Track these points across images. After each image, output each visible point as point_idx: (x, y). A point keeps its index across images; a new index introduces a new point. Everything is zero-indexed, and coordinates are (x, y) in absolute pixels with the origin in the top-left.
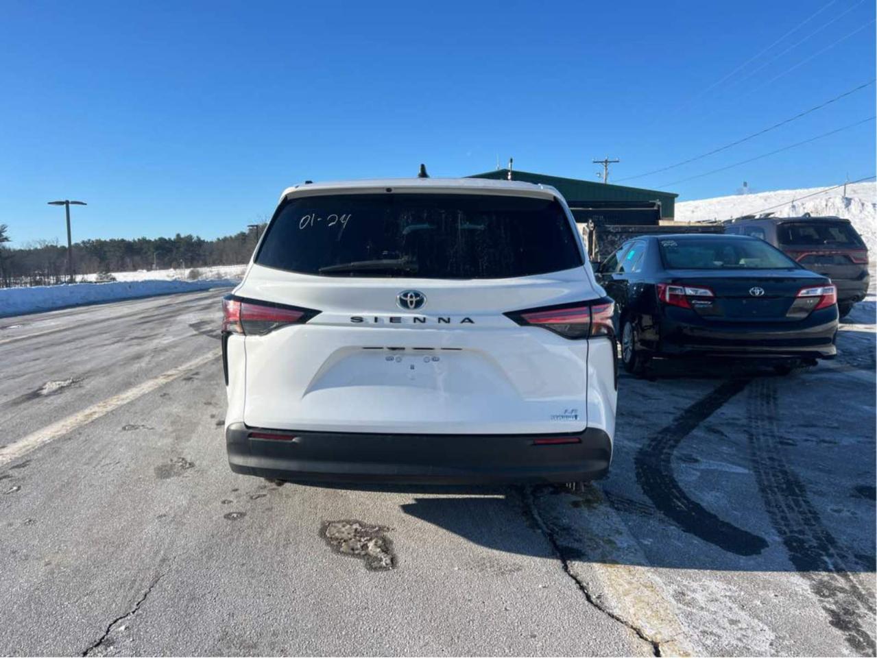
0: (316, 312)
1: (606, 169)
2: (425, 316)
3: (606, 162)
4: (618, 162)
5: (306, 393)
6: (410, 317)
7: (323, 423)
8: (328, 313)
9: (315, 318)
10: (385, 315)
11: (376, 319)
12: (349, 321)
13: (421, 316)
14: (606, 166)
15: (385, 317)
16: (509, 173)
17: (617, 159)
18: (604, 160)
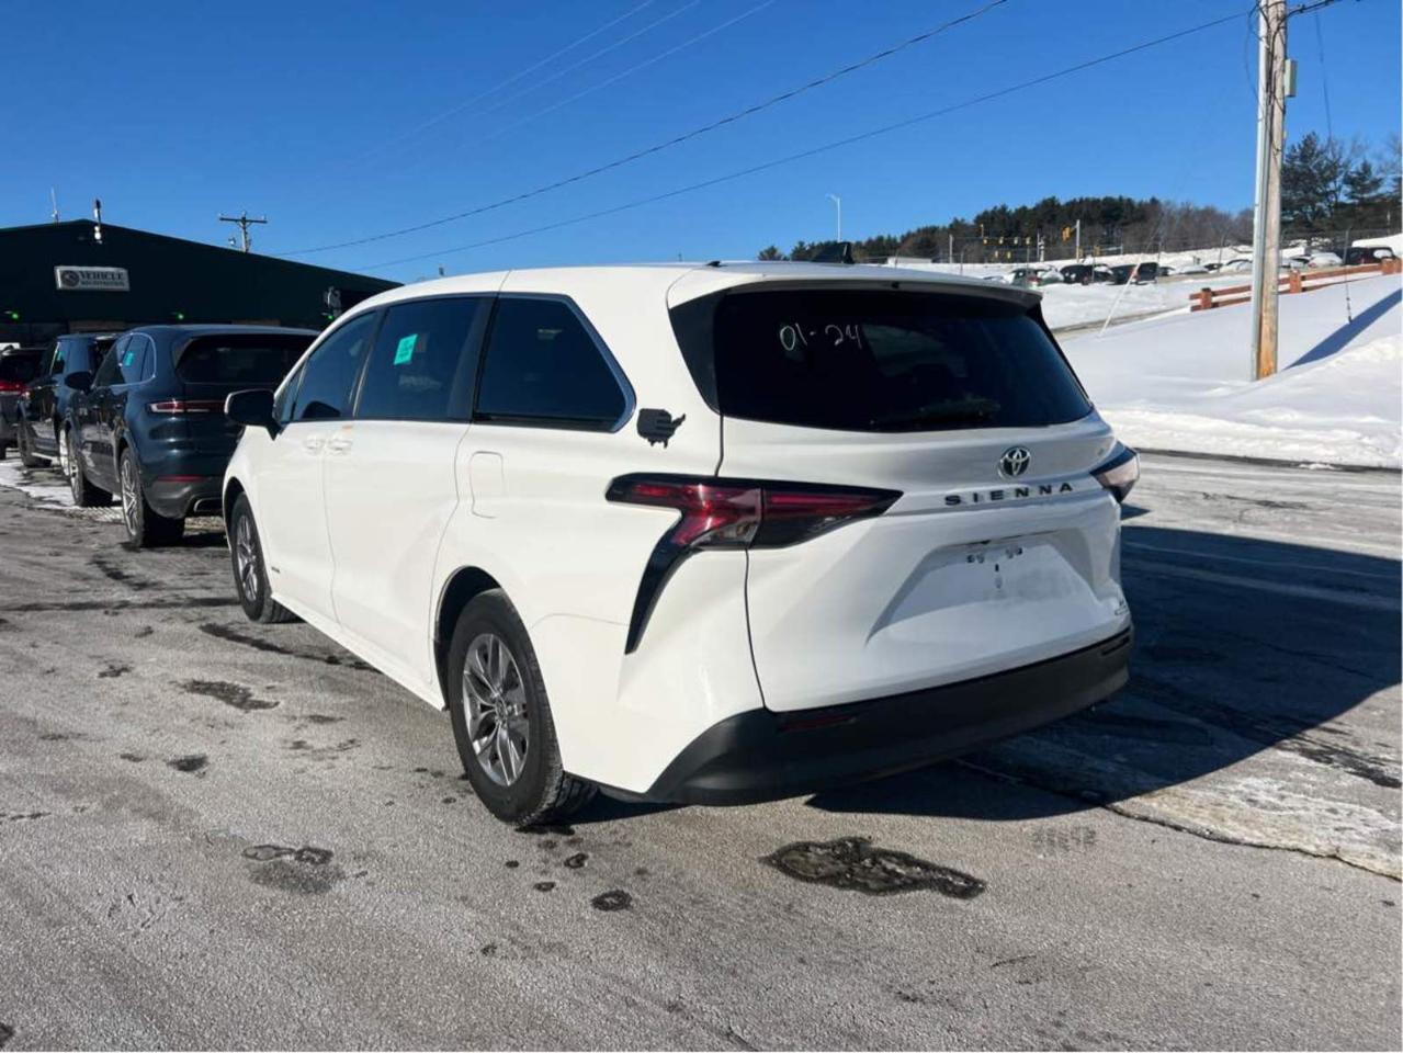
0: (897, 494)
1: (246, 233)
2: (1025, 486)
3: (244, 220)
4: (264, 222)
5: (871, 635)
6: (1011, 489)
7: (902, 680)
8: (913, 494)
9: (894, 505)
10: (984, 489)
11: (976, 497)
12: (943, 504)
13: (1022, 486)
14: (244, 228)
15: (984, 492)
16: (97, 229)
17: (263, 219)
18: (240, 218)
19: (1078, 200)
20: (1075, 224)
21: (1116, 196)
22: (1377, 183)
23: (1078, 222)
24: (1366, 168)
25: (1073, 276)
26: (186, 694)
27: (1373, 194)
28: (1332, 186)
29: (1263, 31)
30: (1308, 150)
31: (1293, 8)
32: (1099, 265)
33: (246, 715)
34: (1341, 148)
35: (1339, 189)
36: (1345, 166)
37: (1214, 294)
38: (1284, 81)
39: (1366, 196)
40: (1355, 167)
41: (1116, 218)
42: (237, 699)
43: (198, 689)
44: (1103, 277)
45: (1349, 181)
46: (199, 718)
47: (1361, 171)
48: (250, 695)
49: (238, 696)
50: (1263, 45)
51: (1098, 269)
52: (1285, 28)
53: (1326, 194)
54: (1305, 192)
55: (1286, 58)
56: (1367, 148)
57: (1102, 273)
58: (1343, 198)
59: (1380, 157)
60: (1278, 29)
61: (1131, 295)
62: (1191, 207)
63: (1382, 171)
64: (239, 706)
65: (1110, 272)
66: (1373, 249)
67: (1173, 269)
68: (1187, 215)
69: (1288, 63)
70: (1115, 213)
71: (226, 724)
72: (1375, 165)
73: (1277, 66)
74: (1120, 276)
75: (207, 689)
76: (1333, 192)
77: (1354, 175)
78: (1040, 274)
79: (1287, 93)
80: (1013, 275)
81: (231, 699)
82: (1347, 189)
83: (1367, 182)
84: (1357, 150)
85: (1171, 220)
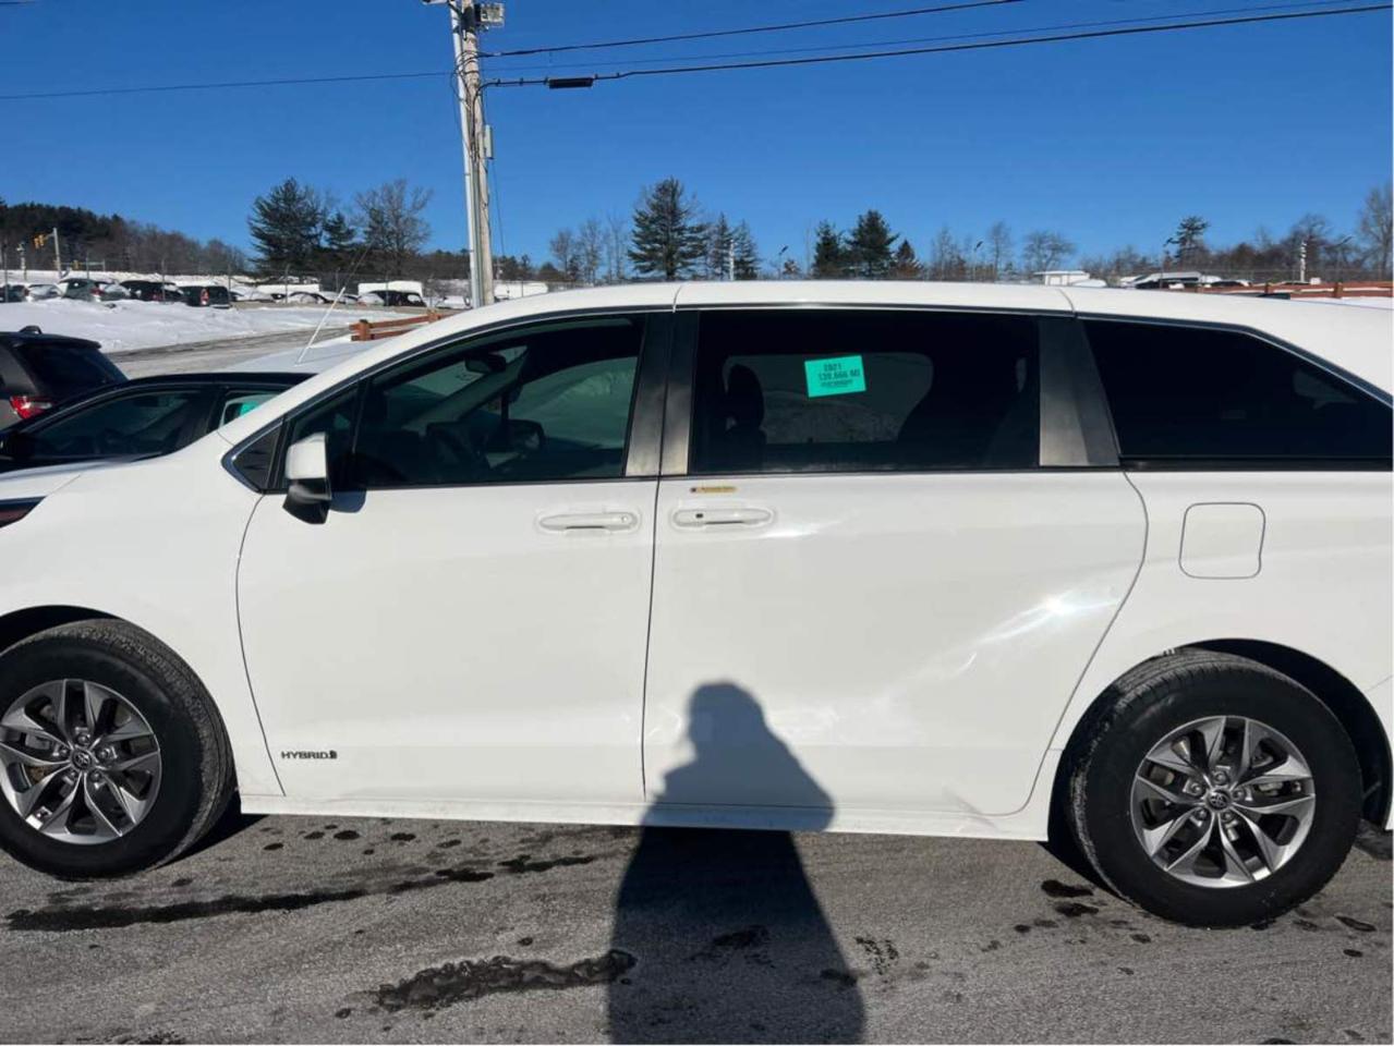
19: (28, 205)
20: (52, 231)
21: (74, 206)
22: (350, 234)
23: (55, 230)
24: (340, 219)
25: (139, 292)
27: (350, 242)
28: (313, 231)
29: (462, 94)
30: (289, 193)
31: (489, 80)
32: (168, 284)
34: (317, 197)
35: (321, 234)
36: (324, 213)
37: (371, 326)
38: (485, 142)
39: (343, 243)
40: (332, 216)
41: (78, 230)
44: (173, 297)
45: (328, 228)
47: (336, 220)
50: (463, 107)
51: (166, 287)
52: (481, 95)
53: (310, 237)
54: (292, 233)
55: (484, 123)
56: (339, 201)
57: (172, 292)
58: (324, 244)
59: (350, 211)
60: (477, 95)
61: (217, 318)
62: (158, 230)
63: (355, 224)
65: (181, 292)
66: (408, 294)
67: (241, 295)
68: (155, 238)
69: (488, 127)
70: (76, 225)
72: (347, 218)
73: (478, 129)
74: (192, 297)
76: (316, 236)
77: (331, 224)
78: (102, 287)
79: (489, 154)
80: (66, 285)
82: (326, 235)
83: (343, 232)
84: (331, 201)
85: (139, 241)
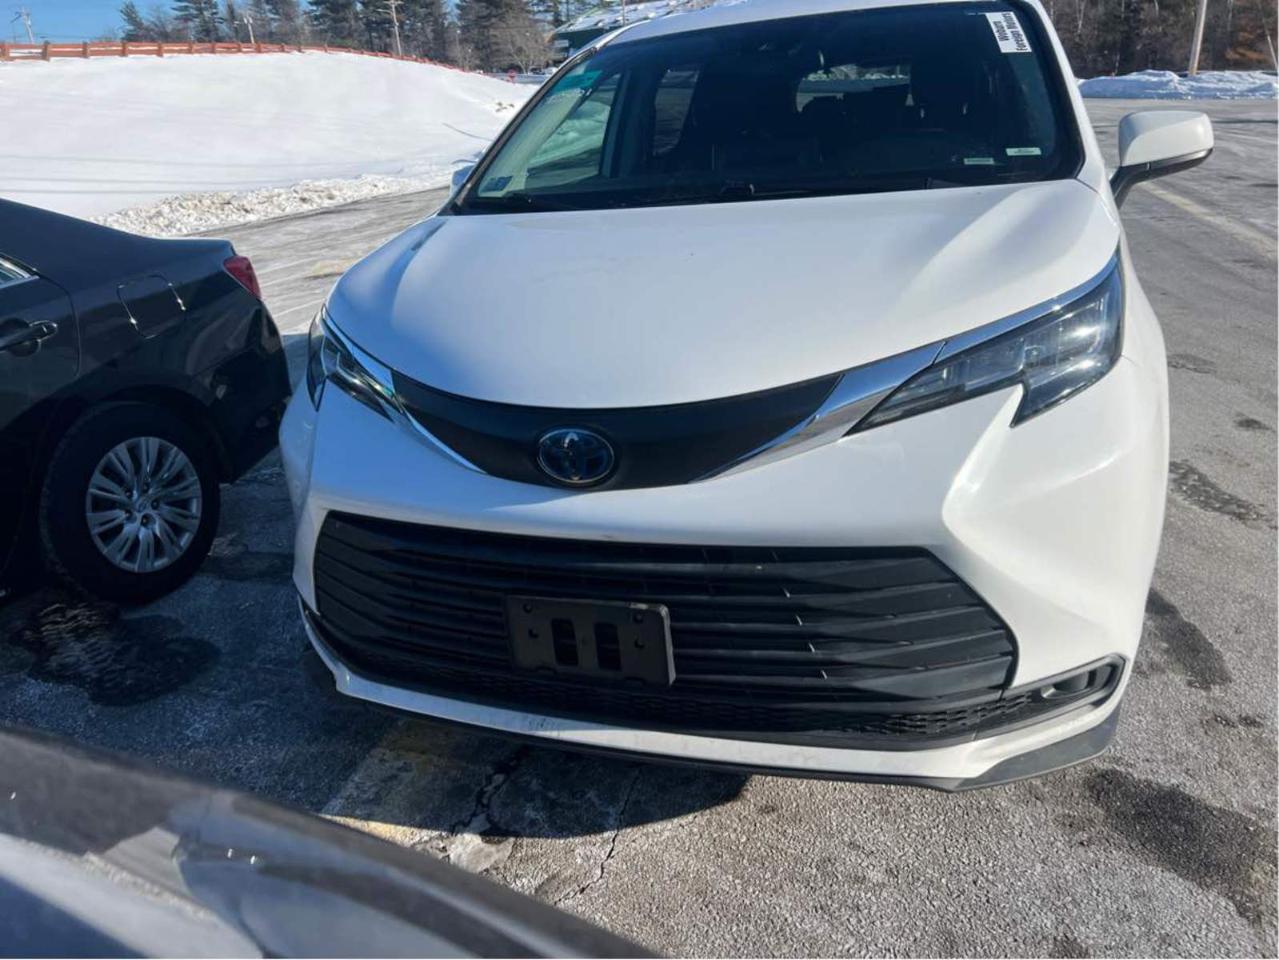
26: (1256, 503)
33: (1188, 457)
42: (1192, 480)
43: (1239, 506)
46: (1240, 466)
48: (1175, 481)
49: (1191, 483)
64: (1192, 470)
71: (1211, 453)
75: (1226, 502)
81: (1200, 479)
